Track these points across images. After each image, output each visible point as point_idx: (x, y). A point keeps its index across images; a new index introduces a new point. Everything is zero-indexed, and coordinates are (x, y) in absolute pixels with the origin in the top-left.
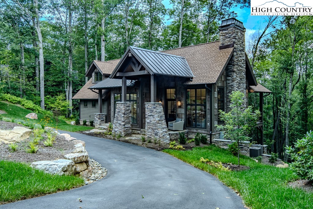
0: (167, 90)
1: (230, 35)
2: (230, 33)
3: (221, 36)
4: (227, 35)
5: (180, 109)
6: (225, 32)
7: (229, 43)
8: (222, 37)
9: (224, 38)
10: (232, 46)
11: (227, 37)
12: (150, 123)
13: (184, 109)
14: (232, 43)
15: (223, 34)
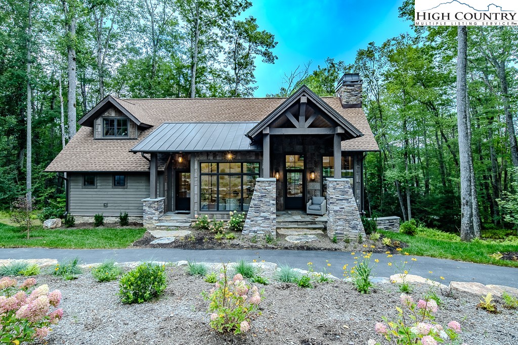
0: (287, 156)
1: (357, 92)
2: (356, 91)
3: (345, 92)
4: (353, 93)
5: (313, 183)
6: (351, 88)
7: (355, 103)
8: (346, 94)
9: (349, 96)
10: (359, 106)
11: (352, 95)
12: (341, 211)
13: (319, 184)
14: (359, 102)
15: (348, 91)
